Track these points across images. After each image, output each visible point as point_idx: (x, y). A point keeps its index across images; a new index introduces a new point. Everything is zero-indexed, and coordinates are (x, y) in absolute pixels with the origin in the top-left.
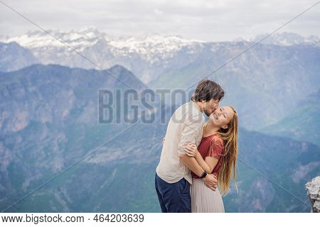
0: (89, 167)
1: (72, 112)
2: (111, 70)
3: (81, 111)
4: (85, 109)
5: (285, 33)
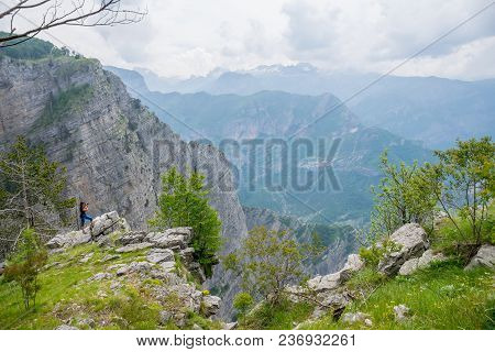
2: (321, 96)
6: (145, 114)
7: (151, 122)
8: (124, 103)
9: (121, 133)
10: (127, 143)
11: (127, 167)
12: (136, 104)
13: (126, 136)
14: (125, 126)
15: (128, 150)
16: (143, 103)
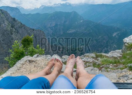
0: (68, 33)
2: (72, 12)
3: (66, 21)
6: (17, 22)
7: (20, 24)
8: (10, 19)
9: (9, 29)
10: (11, 32)
11: (12, 39)
12: (14, 19)
13: (11, 30)
14: (10, 27)
15: (12, 34)
16: (16, 19)
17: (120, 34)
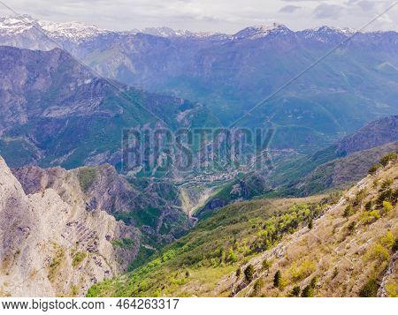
0: (48, 120)
1: (27, 82)
2: (53, 51)
3: (35, 81)
4: (37, 79)
5: (163, 28)
17: (192, 116)
